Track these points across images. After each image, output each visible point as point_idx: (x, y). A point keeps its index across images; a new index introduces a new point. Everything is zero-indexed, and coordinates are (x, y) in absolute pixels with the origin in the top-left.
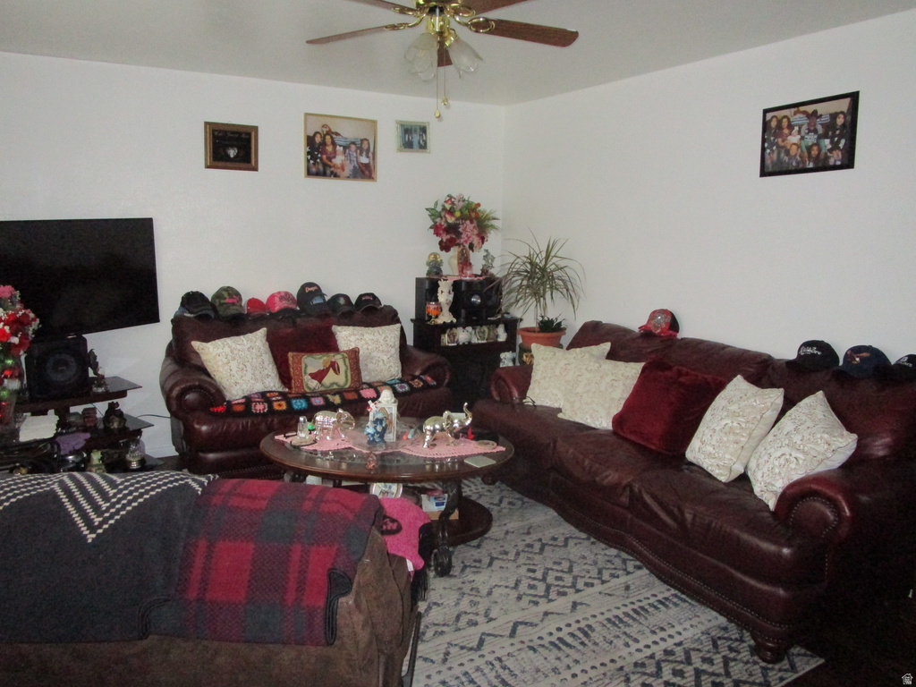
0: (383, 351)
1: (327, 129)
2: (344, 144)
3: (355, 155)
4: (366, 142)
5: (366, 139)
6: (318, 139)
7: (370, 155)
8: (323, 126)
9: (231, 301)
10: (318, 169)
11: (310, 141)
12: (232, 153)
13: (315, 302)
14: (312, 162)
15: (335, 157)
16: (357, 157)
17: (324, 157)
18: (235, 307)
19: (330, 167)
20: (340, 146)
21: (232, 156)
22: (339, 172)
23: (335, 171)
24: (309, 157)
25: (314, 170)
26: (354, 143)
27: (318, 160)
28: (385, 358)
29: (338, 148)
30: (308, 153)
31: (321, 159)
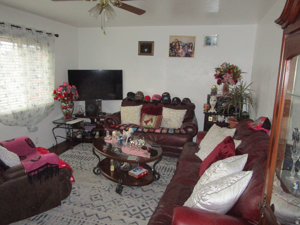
0: (174, 118)
1: (177, 41)
2: (183, 45)
3: (187, 49)
4: (191, 44)
5: (191, 43)
6: (174, 44)
7: (193, 48)
8: (176, 40)
9: (138, 96)
10: (173, 54)
11: (171, 45)
12: (146, 50)
13: (165, 99)
14: (171, 52)
15: (179, 50)
16: (187, 50)
17: (175, 50)
18: (139, 98)
19: (177, 53)
20: (181, 46)
21: (146, 51)
22: (180, 55)
23: (179, 55)
24: (170, 50)
25: (172, 55)
26: (186, 45)
27: (173, 51)
28: (174, 121)
29: (181, 47)
30: (170, 49)
31: (174, 51)
